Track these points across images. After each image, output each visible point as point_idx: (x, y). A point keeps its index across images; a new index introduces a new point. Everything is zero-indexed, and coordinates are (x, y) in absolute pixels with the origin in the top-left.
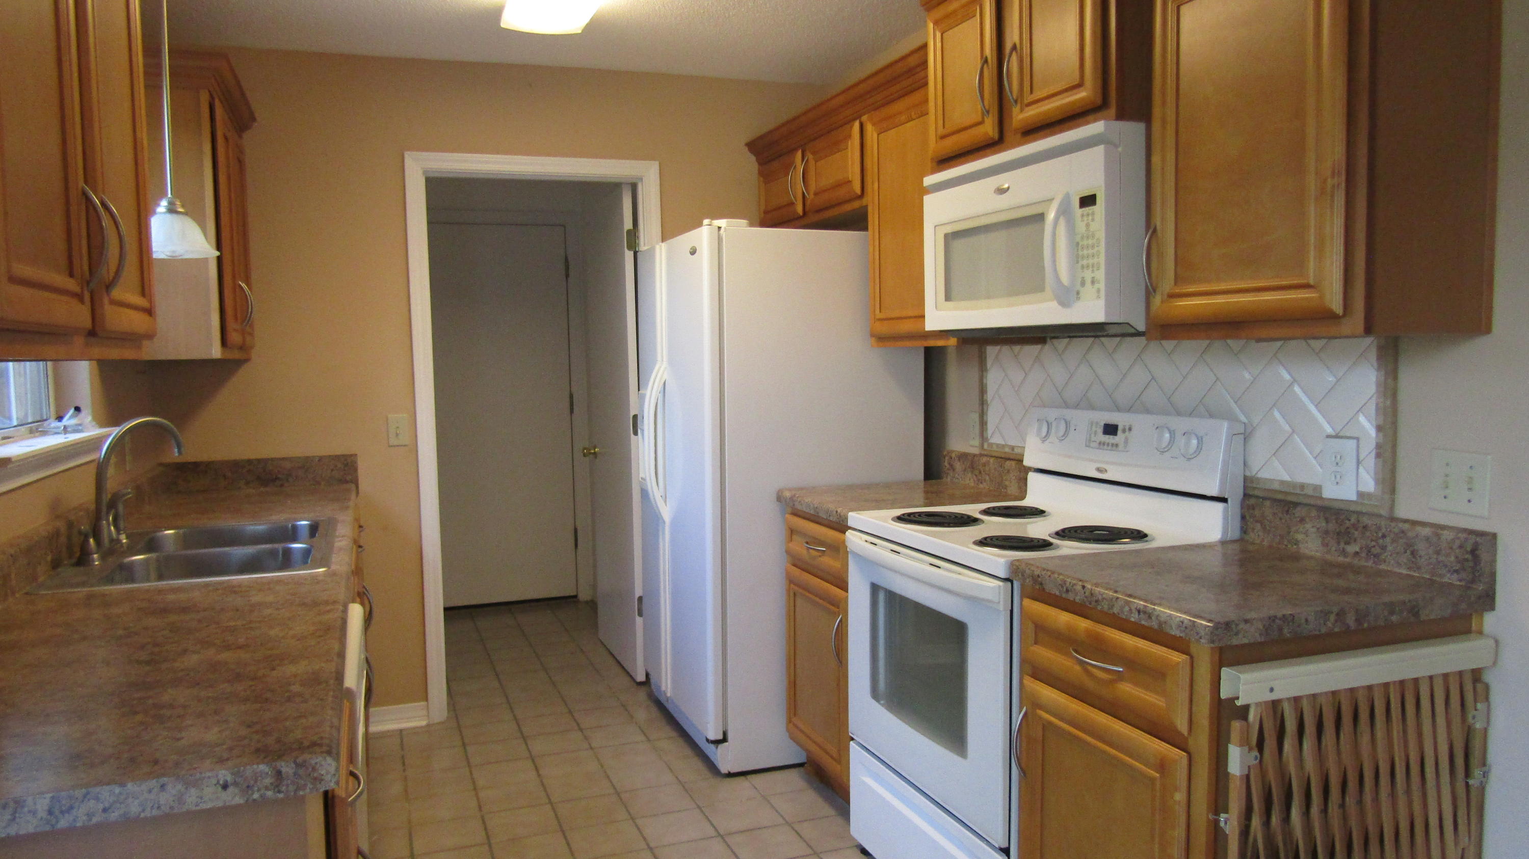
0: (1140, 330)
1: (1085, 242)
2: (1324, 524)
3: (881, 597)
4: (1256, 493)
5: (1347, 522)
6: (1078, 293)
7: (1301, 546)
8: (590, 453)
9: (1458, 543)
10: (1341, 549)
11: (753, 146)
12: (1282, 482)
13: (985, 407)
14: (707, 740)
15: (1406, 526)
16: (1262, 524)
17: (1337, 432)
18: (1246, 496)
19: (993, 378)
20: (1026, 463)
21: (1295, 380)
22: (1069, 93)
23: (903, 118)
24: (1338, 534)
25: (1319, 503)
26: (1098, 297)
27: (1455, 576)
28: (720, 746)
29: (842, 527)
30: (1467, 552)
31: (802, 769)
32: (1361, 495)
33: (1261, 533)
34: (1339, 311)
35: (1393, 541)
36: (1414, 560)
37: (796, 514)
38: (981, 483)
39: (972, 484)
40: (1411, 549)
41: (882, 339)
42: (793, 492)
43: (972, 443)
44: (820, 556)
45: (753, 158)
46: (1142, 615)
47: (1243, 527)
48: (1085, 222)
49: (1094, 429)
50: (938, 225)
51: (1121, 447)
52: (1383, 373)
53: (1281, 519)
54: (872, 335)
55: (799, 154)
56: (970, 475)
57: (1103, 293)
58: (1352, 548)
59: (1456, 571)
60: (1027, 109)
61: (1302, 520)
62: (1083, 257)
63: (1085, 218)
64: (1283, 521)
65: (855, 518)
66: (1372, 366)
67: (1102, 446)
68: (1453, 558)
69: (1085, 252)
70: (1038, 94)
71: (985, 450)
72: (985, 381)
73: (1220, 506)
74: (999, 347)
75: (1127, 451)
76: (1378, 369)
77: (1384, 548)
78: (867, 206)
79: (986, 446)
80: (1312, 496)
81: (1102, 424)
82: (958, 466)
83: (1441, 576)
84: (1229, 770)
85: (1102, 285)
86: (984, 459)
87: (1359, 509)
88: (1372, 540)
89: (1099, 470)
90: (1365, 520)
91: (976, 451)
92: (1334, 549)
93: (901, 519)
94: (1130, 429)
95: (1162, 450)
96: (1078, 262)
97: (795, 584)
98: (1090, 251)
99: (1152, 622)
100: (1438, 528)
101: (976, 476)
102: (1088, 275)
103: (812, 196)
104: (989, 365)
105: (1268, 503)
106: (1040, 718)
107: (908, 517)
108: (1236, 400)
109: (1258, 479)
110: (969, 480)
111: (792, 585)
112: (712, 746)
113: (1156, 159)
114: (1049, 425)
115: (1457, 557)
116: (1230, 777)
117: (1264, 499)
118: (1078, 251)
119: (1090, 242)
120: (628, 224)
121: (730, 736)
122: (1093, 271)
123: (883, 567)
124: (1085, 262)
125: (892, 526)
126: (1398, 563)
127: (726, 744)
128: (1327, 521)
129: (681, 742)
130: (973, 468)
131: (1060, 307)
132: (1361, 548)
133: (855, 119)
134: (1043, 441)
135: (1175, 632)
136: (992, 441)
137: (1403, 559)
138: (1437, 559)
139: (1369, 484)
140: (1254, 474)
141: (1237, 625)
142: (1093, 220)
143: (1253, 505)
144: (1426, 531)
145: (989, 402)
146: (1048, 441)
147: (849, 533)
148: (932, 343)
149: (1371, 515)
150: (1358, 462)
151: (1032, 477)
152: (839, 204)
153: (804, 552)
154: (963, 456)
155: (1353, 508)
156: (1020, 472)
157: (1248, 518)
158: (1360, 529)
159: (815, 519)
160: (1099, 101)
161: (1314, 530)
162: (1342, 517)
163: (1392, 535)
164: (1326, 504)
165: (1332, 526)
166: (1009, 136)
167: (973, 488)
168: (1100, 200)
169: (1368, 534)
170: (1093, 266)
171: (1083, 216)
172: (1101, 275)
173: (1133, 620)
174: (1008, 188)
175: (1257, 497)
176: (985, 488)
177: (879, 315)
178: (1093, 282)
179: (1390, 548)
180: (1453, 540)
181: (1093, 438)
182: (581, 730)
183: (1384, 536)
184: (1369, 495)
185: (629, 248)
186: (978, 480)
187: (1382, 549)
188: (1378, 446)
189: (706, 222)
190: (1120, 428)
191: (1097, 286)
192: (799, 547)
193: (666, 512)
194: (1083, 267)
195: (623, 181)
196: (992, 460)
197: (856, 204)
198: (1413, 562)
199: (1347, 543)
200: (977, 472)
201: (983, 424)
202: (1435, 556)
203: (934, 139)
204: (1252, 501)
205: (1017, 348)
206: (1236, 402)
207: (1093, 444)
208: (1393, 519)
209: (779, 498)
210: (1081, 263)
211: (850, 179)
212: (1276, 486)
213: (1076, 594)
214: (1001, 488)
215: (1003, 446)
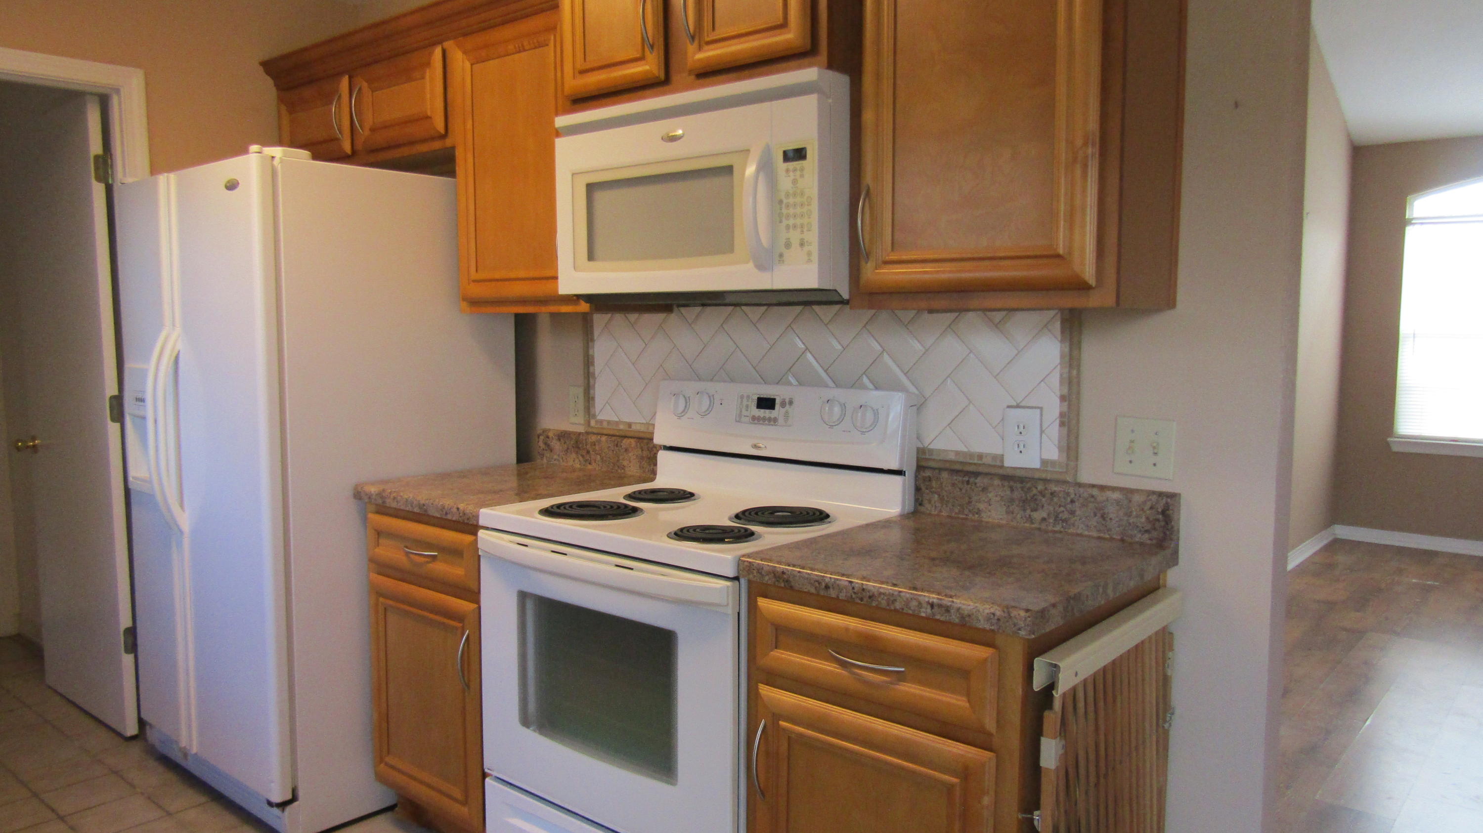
0: (845, 298)
1: (791, 200)
2: (1008, 492)
3: (530, 605)
4: (932, 464)
5: (1034, 489)
6: (781, 255)
7: (983, 515)
8: (28, 447)
9: (1149, 504)
10: (1027, 516)
11: (269, 66)
12: (957, 453)
13: (591, 381)
14: (270, 804)
15: (1095, 492)
16: (939, 495)
17: (1018, 402)
18: (920, 468)
19: (602, 348)
20: (658, 440)
21: (971, 352)
22: (771, 33)
23: (511, 47)
24: (1024, 501)
25: (1001, 472)
26: (809, 261)
27: (1147, 536)
28: (288, 809)
29: (471, 527)
30: (1158, 513)
31: (389, 814)
32: (1044, 462)
33: (938, 505)
34: (1092, 282)
35: (1083, 505)
36: (1104, 522)
37: (383, 510)
38: (590, 464)
39: (578, 466)
40: (1101, 512)
41: (475, 303)
42: (382, 487)
43: (574, 420)
44: (428, 562)
45: (270, 82)
46: (936, 609)
47: (918, 499)
48: (792, 177)
49: (745, 402)
50: (577, 174)
51: (781, 421)
52: (1067, 344)
53: (961, 489)
54: (465, 299)
55: (345, 81)
56: (574, 455)
57: (815, 257)
58: (1038, 515)
59: (1147, 531)
60: (706, 48)
61: (984, 489)
62: (788, 217)
63: (791, 174)
64: (964, 491)
65: (487, 515)
66: (1055, 337)
67: (756, 422)
68: (1143, 520)
69: (791, 211)
70: (720, 33)
71: (592, 427)
72: (591, 352)
73: (898, 479)
74: (609, 315)
75: (790, 426)
76: (1062, 341)
77: (1073, 513)
78: (453, 148)
79: (593, 423)
80: (990, 466)
81: (755, 397)
82: (556, 445)
83: (1132, 536)
84: (1041, 765)
85: (814, 248)
86: (593, 438)
87: (1044, 476)
88: (1060, 506)
89: (755, 446)
90: (1054, 488)
91: (581, 429)
92: (1019, 516)
93: (548, 512)
94: (791, 403)
95: (831, 424)
96: (781, 222)
97: (386, 597)
98: (799, 210)
99: (951, 616)
100: (1128, 492)
101: (583, 456)
102: (795, 236)
103: (367, 133)
104: (596, 332)
105: (945, 475)
106: (784, 730)
107: (558, 511)
108: (905, 372)
109: (931, 451)
110: (574, 461)
111: (381, 599)
112: (276, 811)
113: (868, 116)
114: (687, 400)
115: (1147, 518)
116: (1043, 770)
117: (940, 470)
118: (781, 210)
119: (798, 200)
120: (95, 147)
121: (301, 793)
122: (802, 232)
123: (535, 569)
124: (791, 222)
125: (543, 521)
126: (1087, 526)
127: (296, 804)
128: (1012, 489)
129: (215, 809)
130: (579, 448)
131: (756, 270)
132: (1048, 515)
133: (434, 44)
134: (680, 417)
135: (983, 624)
136: (599, 418)
137: (1093, 522)
138: (1128, 520)
139: (1053, 453)
140: (926, 446)
141: (1049, 611)
142: (802, 176)
143: (929, 477)
144: (1116, 495)
145: (596, 376)
146: (687, 416)
147: (481, 533)
148: (522, 310)
149: (1058, 482)
150: (1042, 432)
151: (662, 455)
152: (411, 143)
153: (404, 559)
154: (563, 436)
155: (1037, 475)
156: (642, 450)
157: (923, 488)
158: (1048, 495)
159: (421, 516)
160: (809, 47)
161: (998, 499)
162: (1028, 485)
163: (1081, 500)
164: (1010, 473)
165: (1017, 494)
166: (675, 78)
167: (580, 470)
168: (812, 154)
169: (1055, 499)
170: (802, 226)
171: (787, 171)
172: (813, 236)
173: (923, 615)
174: (683, 134)
175: (933, 469)
176: (595, 469)
177: (474, 275)
178: (802, 245)
179: (1078, 513)
180: (1145, 502)
181: (744, 413)
182: (62, 818)
183: (1072, 501)
184: (1053, 463)
185: (98, 179)
186: (586, 461)
187: (1071, 514)
188: (1062, 415)
189: (254, 148)
190: (778, 402)
191: (806, 248)
192: (390, 552)
193: (185, 520)
194: (788, 227)
195: (88, 89)
196: (604, 438)
197: (437, 145)
198: (1103, 524)
199: (1035, 510)
200: (584, 452)
201: (589, 399)
202: (1125, 518)
203: (571, 72)
204: (928, 473)
205: (633, 317)
206: (905, 374)
207: (744, 419)
208: (1080, 485)
209: (358, 495)
210: (785, 222)
211: (429, 114)
212: (952, 457)
213: (841, 590)
214: (616, 468)
215: (617, 423)
